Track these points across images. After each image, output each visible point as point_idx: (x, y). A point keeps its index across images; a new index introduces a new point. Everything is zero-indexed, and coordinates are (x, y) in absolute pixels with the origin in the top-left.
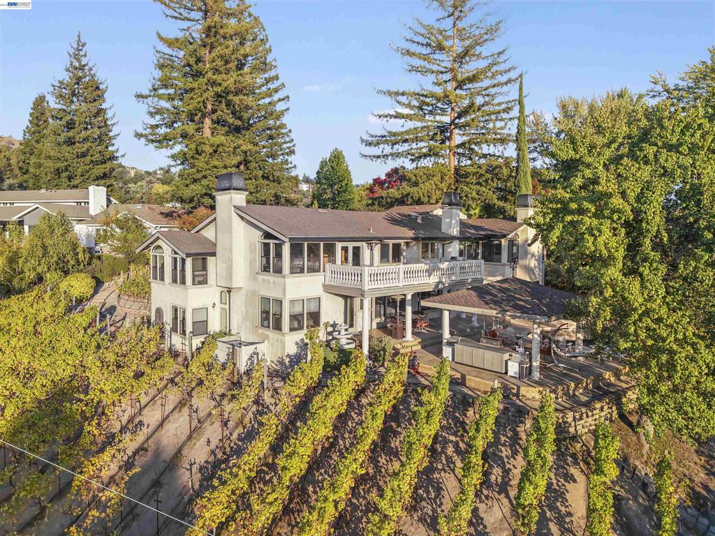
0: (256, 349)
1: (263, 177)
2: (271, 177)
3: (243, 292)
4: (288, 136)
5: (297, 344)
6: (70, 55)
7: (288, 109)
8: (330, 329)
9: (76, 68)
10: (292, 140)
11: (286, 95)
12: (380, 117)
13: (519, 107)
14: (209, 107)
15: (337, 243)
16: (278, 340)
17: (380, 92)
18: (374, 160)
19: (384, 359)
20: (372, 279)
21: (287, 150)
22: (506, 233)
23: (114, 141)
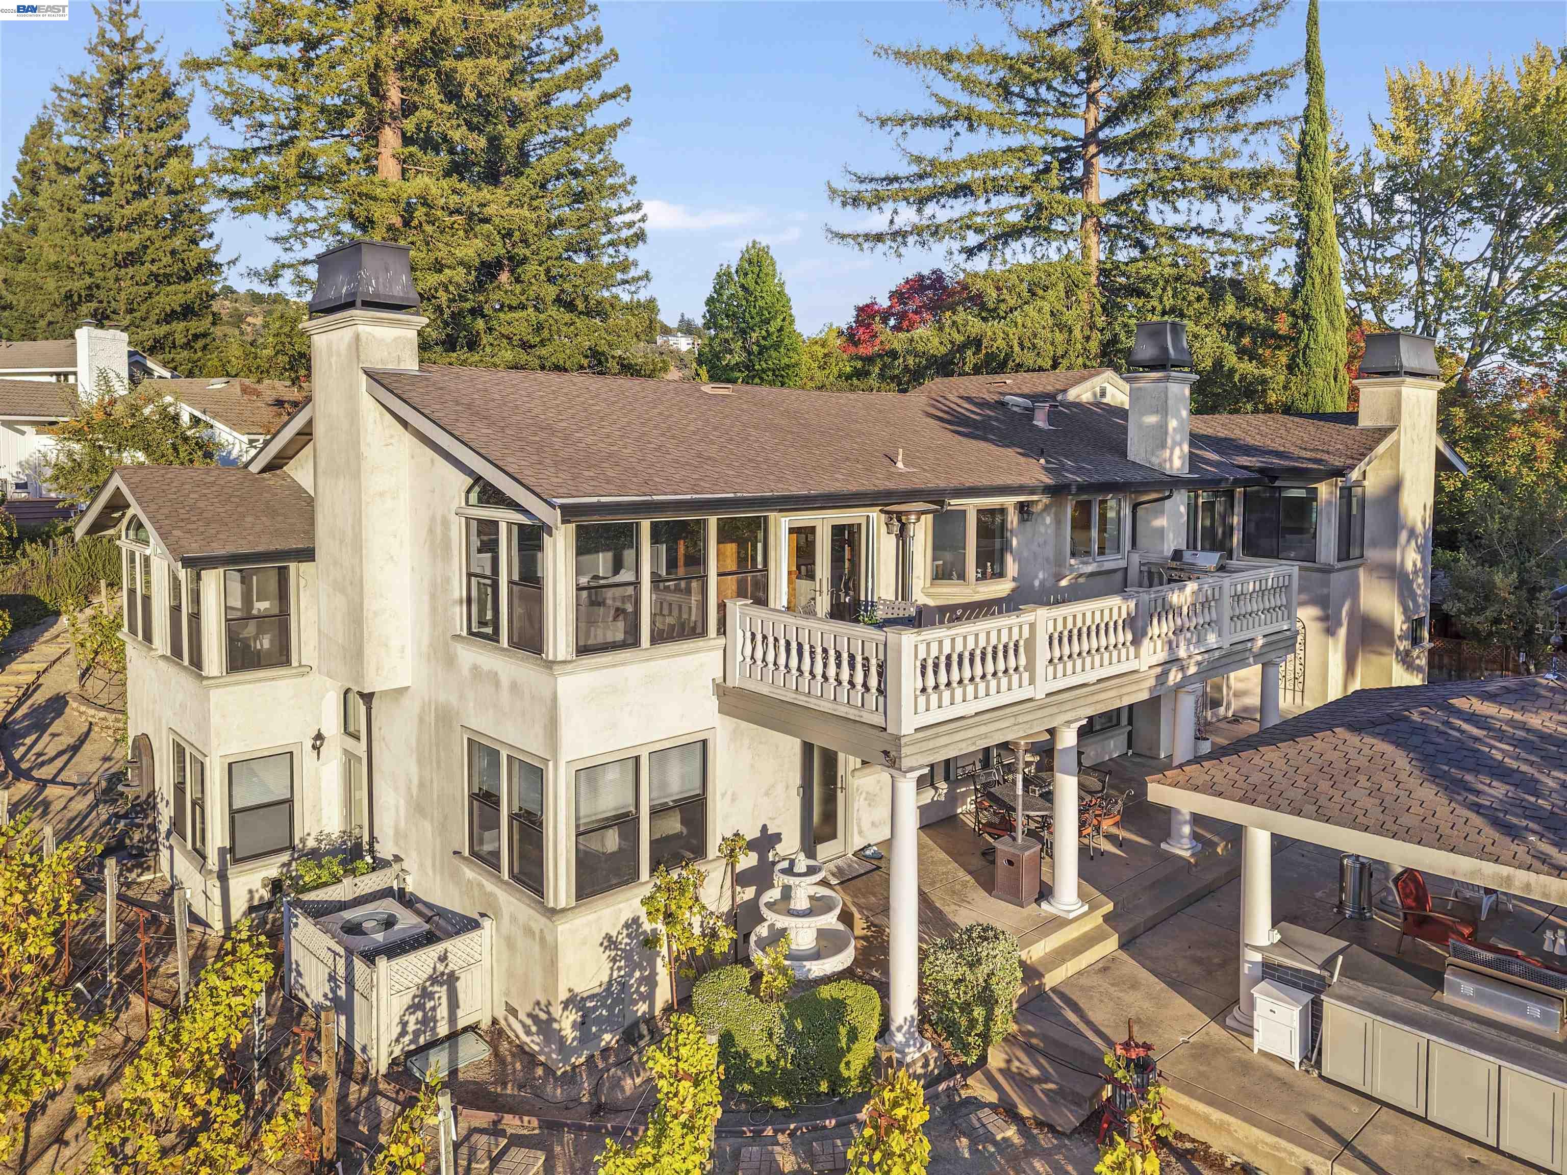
0: (443, 958)
1: (558, 300)
2: (581, 306)
3: (411, 706)
4: (628, 193)
5: (610, 942)
6: (97, 12)
7: (627, 123)
8: (747, 861)
9: (113, 46)
10: (638, 207)
11: (622, 85)
12: (883, 123)
13: (1305, 77)
14: (395, 95)
15: (772, 516)
16: (529, 932)
17: (882, 51)
18: (866, 245)
19: (985, 1037)
20: (931, 682)
21: (625, 233)
22: (1338, 462)
23: (211, 227)
